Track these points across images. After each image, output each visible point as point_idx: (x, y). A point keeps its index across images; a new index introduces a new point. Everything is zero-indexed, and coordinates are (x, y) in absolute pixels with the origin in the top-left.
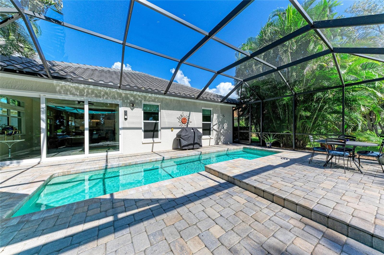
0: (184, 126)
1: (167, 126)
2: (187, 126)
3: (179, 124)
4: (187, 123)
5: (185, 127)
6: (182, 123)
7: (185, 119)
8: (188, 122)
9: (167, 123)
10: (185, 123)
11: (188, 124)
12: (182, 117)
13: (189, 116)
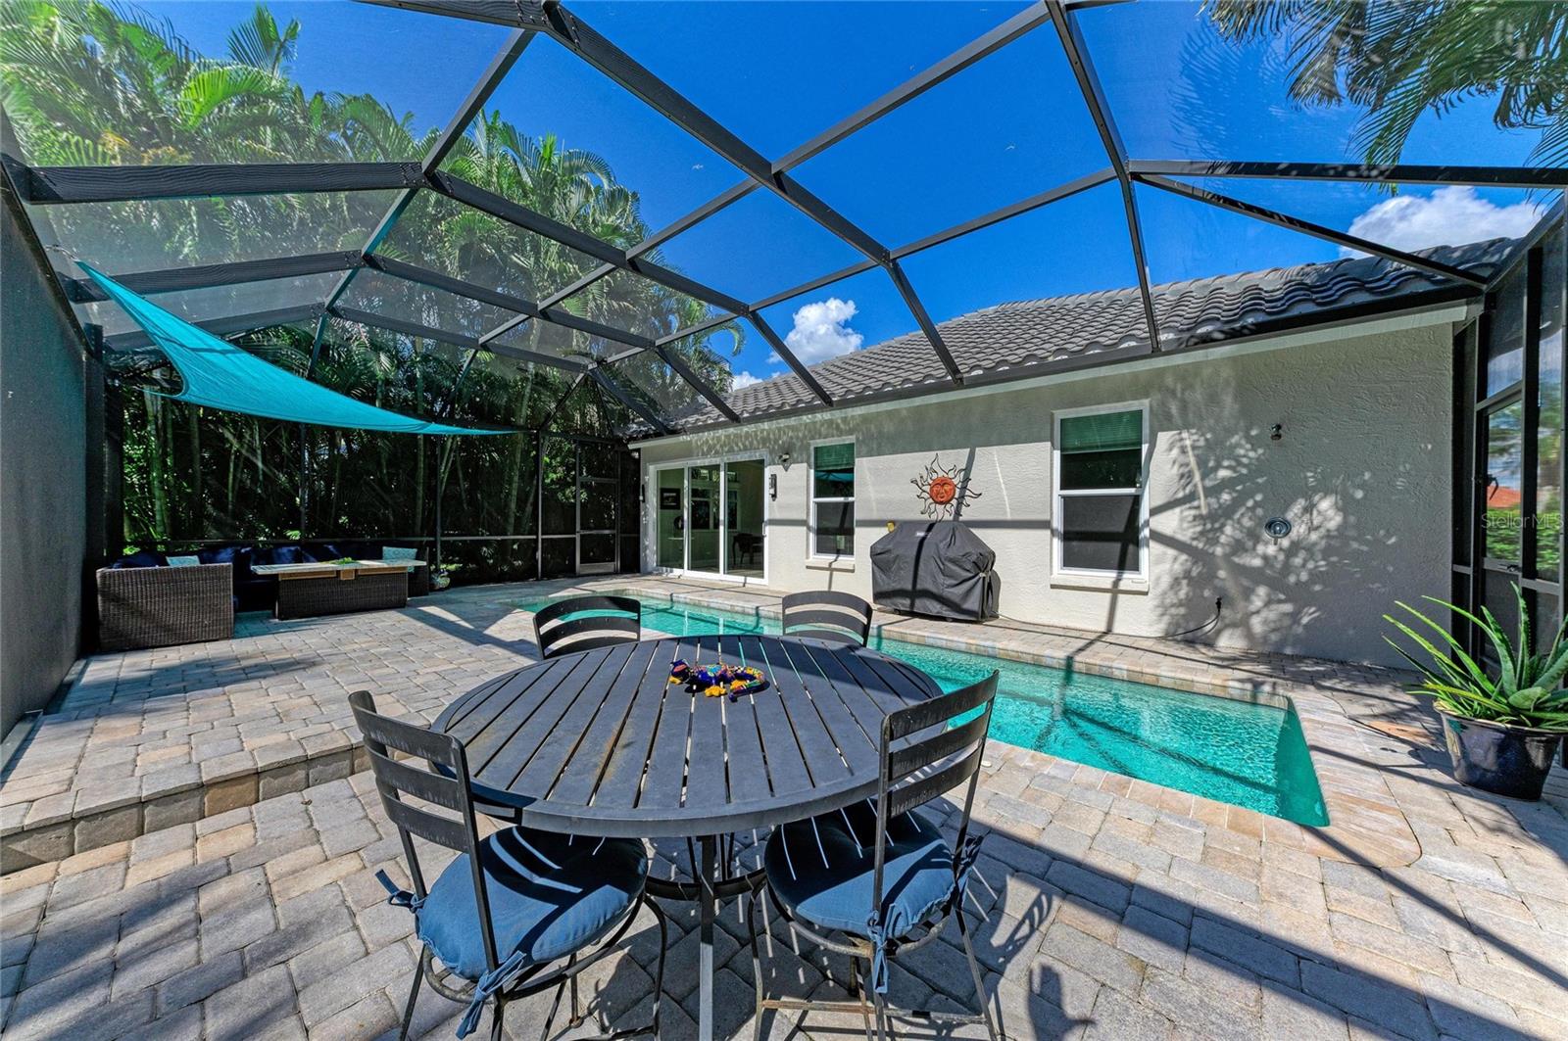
0: (944, 513)
1: (875, 516)
2: (958, 513)
3: (921, 505)
4: (954, 502)
5: (948, 517)
6: (931, 501)
7: (943, 482)
8: (962, 497)
9: (874, 504)
10: (948, 502)
11: (960, 504)
12: (935, 476)
13: (968, 470)
